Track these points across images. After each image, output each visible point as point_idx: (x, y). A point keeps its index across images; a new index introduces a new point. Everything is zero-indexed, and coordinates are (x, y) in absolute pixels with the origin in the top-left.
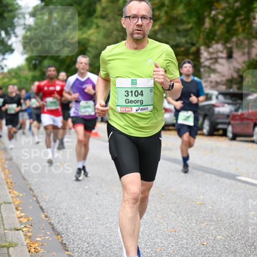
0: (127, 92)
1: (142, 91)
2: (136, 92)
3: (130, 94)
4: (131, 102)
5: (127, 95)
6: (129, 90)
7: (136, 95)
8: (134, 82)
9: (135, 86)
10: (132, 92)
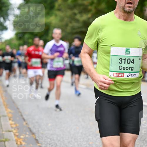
0: (121, 60)
1: (133, 59)
2: (129, 60)
3: (123, 61)
4: (124, 68)
5: (121, 62)
6: (123, 58)
7: (129, 62)
8: (128, 51)
9: (128, 55)
10: (125, 60)
